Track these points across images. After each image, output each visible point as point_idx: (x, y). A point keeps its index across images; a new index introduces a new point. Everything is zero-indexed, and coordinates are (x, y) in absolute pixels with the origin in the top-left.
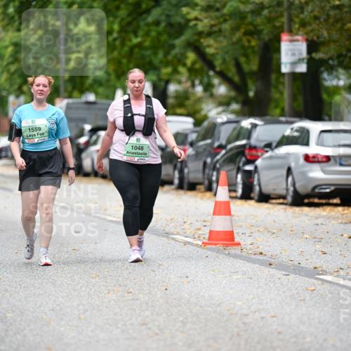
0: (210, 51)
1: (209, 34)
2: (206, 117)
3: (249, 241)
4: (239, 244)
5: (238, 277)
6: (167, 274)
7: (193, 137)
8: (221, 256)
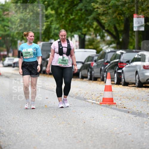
0: (103, 21)
1: (103, 14)
2: (101, 50)
3: (120, 102)
4: (115, 103)
5: (115, 118)
6: (85, 116)
7: (96, 58)
8: (108, 109)
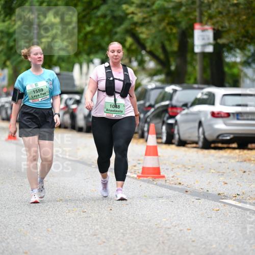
0: (143, 36)
1: (142, 24)
3: (171, 174)
4: (163, 177)
5: (163, 201)
8: (151, 186)
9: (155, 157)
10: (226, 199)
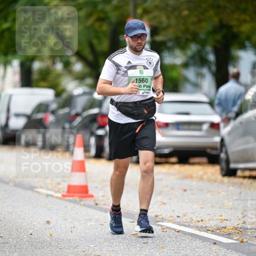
2: (64, 91)
3: (101, 193)
4: (92, 196)
5: (91, 224)
6: (32, 221)
7: (53, 106)
8: (77, 206)
9: (82, 174)
10: (163, 222)
